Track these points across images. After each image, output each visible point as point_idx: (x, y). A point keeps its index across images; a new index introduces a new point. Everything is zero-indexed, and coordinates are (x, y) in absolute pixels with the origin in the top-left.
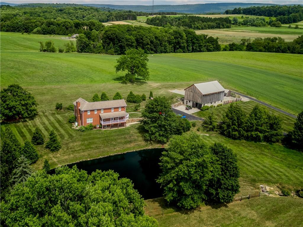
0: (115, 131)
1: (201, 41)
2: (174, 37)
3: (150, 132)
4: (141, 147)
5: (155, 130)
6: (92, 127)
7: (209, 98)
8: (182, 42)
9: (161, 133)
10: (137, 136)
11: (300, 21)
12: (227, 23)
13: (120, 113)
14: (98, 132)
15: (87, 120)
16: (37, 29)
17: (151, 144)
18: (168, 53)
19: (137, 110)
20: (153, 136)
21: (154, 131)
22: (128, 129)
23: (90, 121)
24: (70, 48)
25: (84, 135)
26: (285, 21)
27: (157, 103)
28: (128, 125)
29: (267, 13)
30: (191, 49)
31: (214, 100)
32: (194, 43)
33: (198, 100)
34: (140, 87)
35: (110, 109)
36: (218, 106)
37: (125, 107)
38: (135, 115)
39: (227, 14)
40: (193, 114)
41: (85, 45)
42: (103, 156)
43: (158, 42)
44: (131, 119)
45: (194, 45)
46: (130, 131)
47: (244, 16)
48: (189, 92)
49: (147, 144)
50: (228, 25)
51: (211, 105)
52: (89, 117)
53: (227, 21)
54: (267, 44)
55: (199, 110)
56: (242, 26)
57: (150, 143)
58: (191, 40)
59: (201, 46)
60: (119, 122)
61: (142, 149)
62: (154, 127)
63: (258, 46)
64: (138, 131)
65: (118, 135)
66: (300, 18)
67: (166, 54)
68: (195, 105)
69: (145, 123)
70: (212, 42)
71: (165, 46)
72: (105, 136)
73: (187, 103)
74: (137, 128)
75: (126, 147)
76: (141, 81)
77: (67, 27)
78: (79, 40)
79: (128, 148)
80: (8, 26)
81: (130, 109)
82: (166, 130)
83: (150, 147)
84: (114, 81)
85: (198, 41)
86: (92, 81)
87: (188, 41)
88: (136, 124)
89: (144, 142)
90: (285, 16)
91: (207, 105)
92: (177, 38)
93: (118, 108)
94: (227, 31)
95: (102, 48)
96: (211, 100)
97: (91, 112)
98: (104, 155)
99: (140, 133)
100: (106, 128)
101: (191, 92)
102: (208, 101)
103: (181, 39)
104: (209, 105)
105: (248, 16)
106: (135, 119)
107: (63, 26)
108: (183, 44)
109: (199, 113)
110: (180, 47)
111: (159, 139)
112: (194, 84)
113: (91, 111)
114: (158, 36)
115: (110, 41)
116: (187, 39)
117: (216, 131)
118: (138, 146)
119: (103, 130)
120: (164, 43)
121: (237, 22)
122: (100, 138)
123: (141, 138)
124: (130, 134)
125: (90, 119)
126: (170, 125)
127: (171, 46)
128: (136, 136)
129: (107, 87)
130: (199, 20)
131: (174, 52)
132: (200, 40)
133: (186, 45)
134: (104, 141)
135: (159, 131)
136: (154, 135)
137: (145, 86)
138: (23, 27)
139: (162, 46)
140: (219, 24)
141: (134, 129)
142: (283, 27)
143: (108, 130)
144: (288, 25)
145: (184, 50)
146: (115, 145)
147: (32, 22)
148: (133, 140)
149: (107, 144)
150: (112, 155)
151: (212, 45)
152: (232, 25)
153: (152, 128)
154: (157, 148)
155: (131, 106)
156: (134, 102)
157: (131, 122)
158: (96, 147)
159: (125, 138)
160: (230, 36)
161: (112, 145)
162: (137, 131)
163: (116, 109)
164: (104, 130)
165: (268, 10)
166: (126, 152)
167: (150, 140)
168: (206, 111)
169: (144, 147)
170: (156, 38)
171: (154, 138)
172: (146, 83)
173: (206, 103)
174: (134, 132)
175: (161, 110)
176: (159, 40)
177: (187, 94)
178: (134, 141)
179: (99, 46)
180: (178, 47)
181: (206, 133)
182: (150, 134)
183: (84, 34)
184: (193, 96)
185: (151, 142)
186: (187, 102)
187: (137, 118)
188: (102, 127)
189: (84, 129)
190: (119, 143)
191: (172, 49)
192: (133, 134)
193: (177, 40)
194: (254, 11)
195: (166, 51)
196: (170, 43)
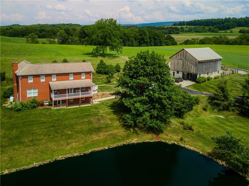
0: (74, 111)
1: (161, 38)
2: (139, 34)
3: (134, 112)
4: (119, 140)
5: (143, 108)
6: (36, 103)
7: (205, 67)
8: (146, 38)
9: (155, 113)
10: (111, 120)
11: (232, 28)
12: (176, 31)
13: (84, 81)
14: (44, 112)
15: (28, 92)
16: (31, 34)
17: (136, 133)
18: (134, 47)
19: (109, 82)
20: (140, 119)
21: (141, 110)
22: (96, 107)
23: (32, 94)
24: (52, 42)
25: (17, 117)
26: (221, 28)
27: (145, 61)
28: (96, 102)
29: (205, 24)
30: (153, 44)
31: (211, 69)
32: (155, 39)
33: (191, 69)
34: (112, 60)
35: (68, 74)
36: (215, 78)
37: (91, 72)
38: (106, 88)
39: (174, 26)
40: (187, 87)
41: (65, 39)
42: (41, 163)
43: (126, 38)
44: (102, 93)
45: (156, 41)
46: (98, 111)
47: (188, 26)
48: (176, 61)
49: (128, 134)
50: (178, 31)
51: (208, 76)
52: (31, 87)
53: (176, 29)
54: (217, 40)
55: (194, 83)
56: (187, 32)
57: (133, 132)
58: (153, 37)
59: (161, 41)
60: (80, 95)
61: (121, 144)
62: (140, 102)
63: (209, 41)
64: (113, 110)
65: (77, 117)
66: (232, 26)
67: (133, 47)
68: (185, 77)
69: (124, 95)
70: (170, 39)
71: (132, 41)
72: (55, 120)
73: (174, 75)
74: (109, 106)
75: (91, 140)
76: (114, 55)
77: (55, 32)
78: (60, 35)
79: (95, 143)
80: (10, 33)
81: (100, 82)
82: (163, 107)
83: (135, 140)
84: (84, 55)
85: (159, 38)
86: (58, 55)
87: (151, 38)
88: (108, 100)
89: (124, 130)
90: (220, 25)
91: (204, 76)
92: (142, 35)
93: (80, 74)
94: (177, 35)
95: (79, 41)
96: (208, 69)
97: (35, 78)
98: (44, 160)
99: (115, 114)
100: (59, 106)
101: (180, 59)
102: (204, 70)
103: (145, 36)
104: (206, 76)
105: (191, 26)
106: (106, 93)
107: (52, 32)
108: (147, 40)
109: (196, 86)
110: (144, 42)
111: (151, 125)
112: (185, 49)
113: (35, 76)
114: (126, 33)
115: (85, 36)
116: (150, 36)
117: (233, 110)
118: (113, 137)
119: (53, 108)
120: (131, 39)
121: (184, 30)
122: (44, 123)
123: (118, 122)
124: (98, 116)
125: (32, 91)
126: (170, 98)
127: (136, 42)
128: (109, 119)
129: (74, 60)
130: (155, 29)
131: (140, 46)
132: (160, 36)
133: (149, 41)
134: (51, 129)
135: (151, 109)
136: (142, 116)
137: (118, 60)
138: (21, 33)
139: (129, 41)
140: (171, 31)
141: (105, 107)
142: (220, 32)
143: (62, 109)
144: (224, 31)
145: (147, 45)
146: (70, 137)
147: (28, 30)
148: (104, 126)
149: (54, 135)
150: (60, 158)
151: (170, 41)
152: (180, 32)
153: (138, 105)
154: (148, 141)
155: (101, 78)
156: (106, 73)
157: (101, 98)
158: (32, 141)
159: (90, 122)
160: (181, 38)
161: (64, 137)
162: (111, 110)
163: (77, 75)
164: (55, 108)
165: (206, 21)
166: (90, 151)
167: (134, 125)
168: (204, 83)
169: (123, 139)
170: (124, 34)
171: (141, 122)
172: (119, 57)
173: (202, 74)
174: (105, 111)
175: (153, 71)
176: (127, 36)
177: (174, 63)
178: (105, 128)
179: (76, 40)
180: (142, 42)
181: (218, 114)
182: (133, 115)
183: (64, 30)
184: (183, 65)
185: (136, 129)
186: (174, 73)
187: (110, 91)
188: (52, 105)
189: (20, 107)
190: (78, 132)
191: (138, 44)
192: (104, 115)
193: (141, 36)
194: (195, 23)
195: (132, 45)
196: (136, 39)
